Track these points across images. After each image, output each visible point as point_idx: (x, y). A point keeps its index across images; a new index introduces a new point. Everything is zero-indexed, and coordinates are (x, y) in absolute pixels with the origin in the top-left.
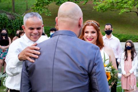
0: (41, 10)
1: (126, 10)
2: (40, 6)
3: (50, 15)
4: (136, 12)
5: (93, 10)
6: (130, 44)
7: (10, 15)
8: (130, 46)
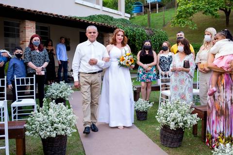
0: (184, 22)
2: (182, 17)
3: (196, 28)
7: (148, 29)
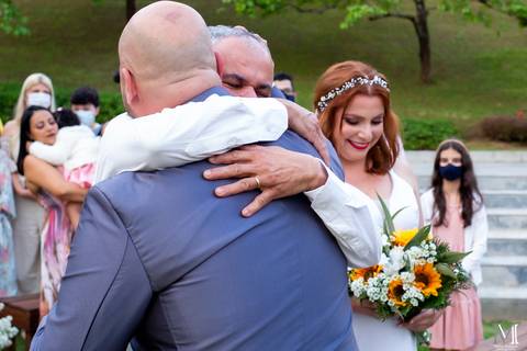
1: (371, 10)
3: (25, 31)
4: (412, 19)
5: (222, 9)
6: (458, 156)
8: (458, 164)
